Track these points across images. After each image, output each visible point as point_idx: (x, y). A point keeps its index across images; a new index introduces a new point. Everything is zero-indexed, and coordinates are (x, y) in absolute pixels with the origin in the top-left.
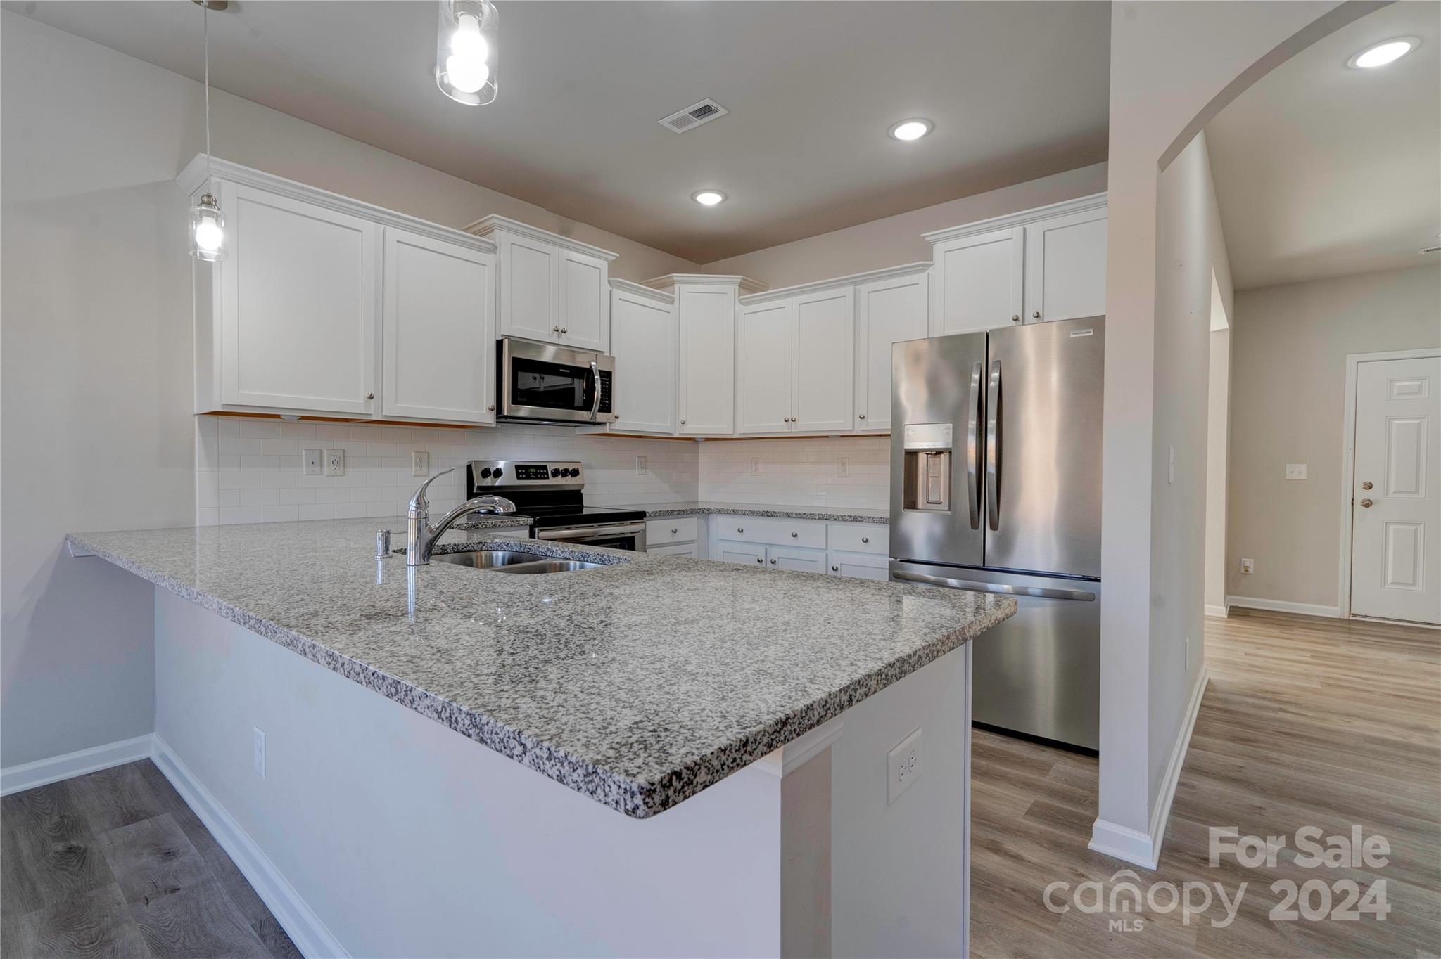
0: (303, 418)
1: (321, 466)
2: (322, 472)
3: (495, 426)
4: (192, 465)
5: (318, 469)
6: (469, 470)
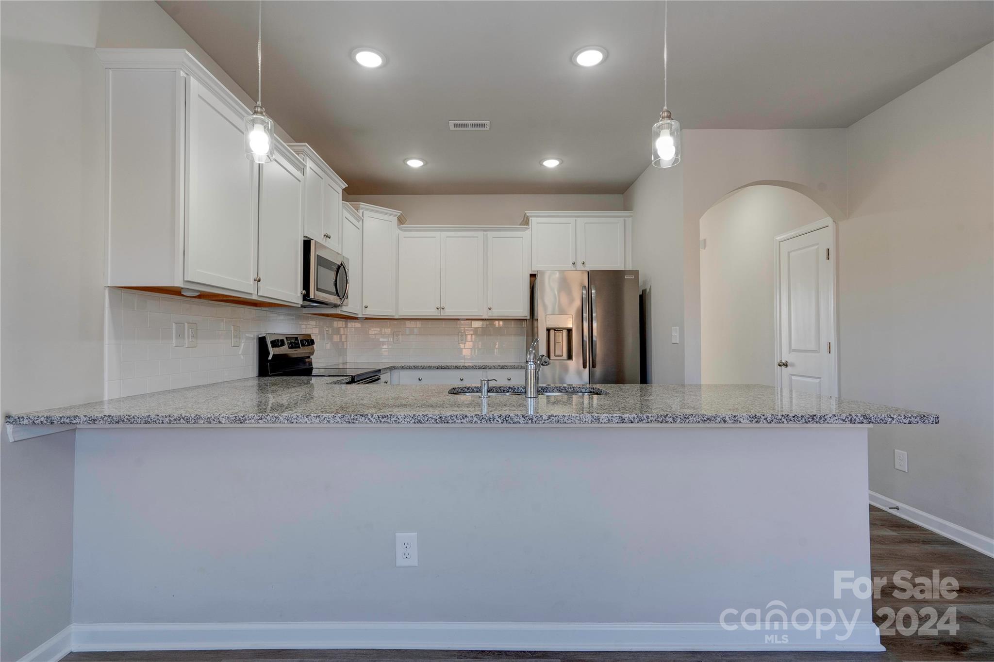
1: (184, 338)
2: (184, 344)
4: (102, 338)
5: (182, 342)
6: (262, 341)
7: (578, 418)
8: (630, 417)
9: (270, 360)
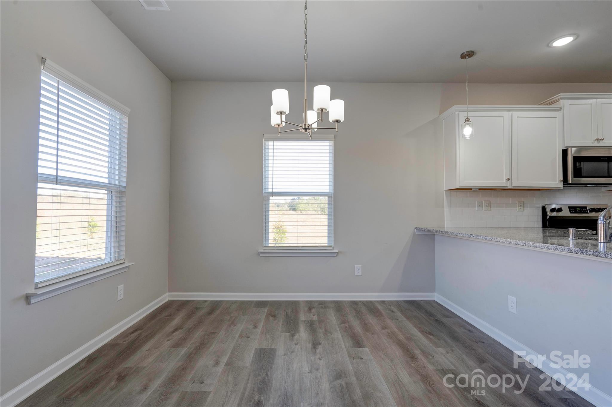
0: (480, 189)
1: (482, 207)
2: (482, 210)
3: (562, 188)
4: (443, 207)
5: (481, 208)
6: (544, 209)
7: (546, 246)
8: (575, 249)
9: (548, 219)
